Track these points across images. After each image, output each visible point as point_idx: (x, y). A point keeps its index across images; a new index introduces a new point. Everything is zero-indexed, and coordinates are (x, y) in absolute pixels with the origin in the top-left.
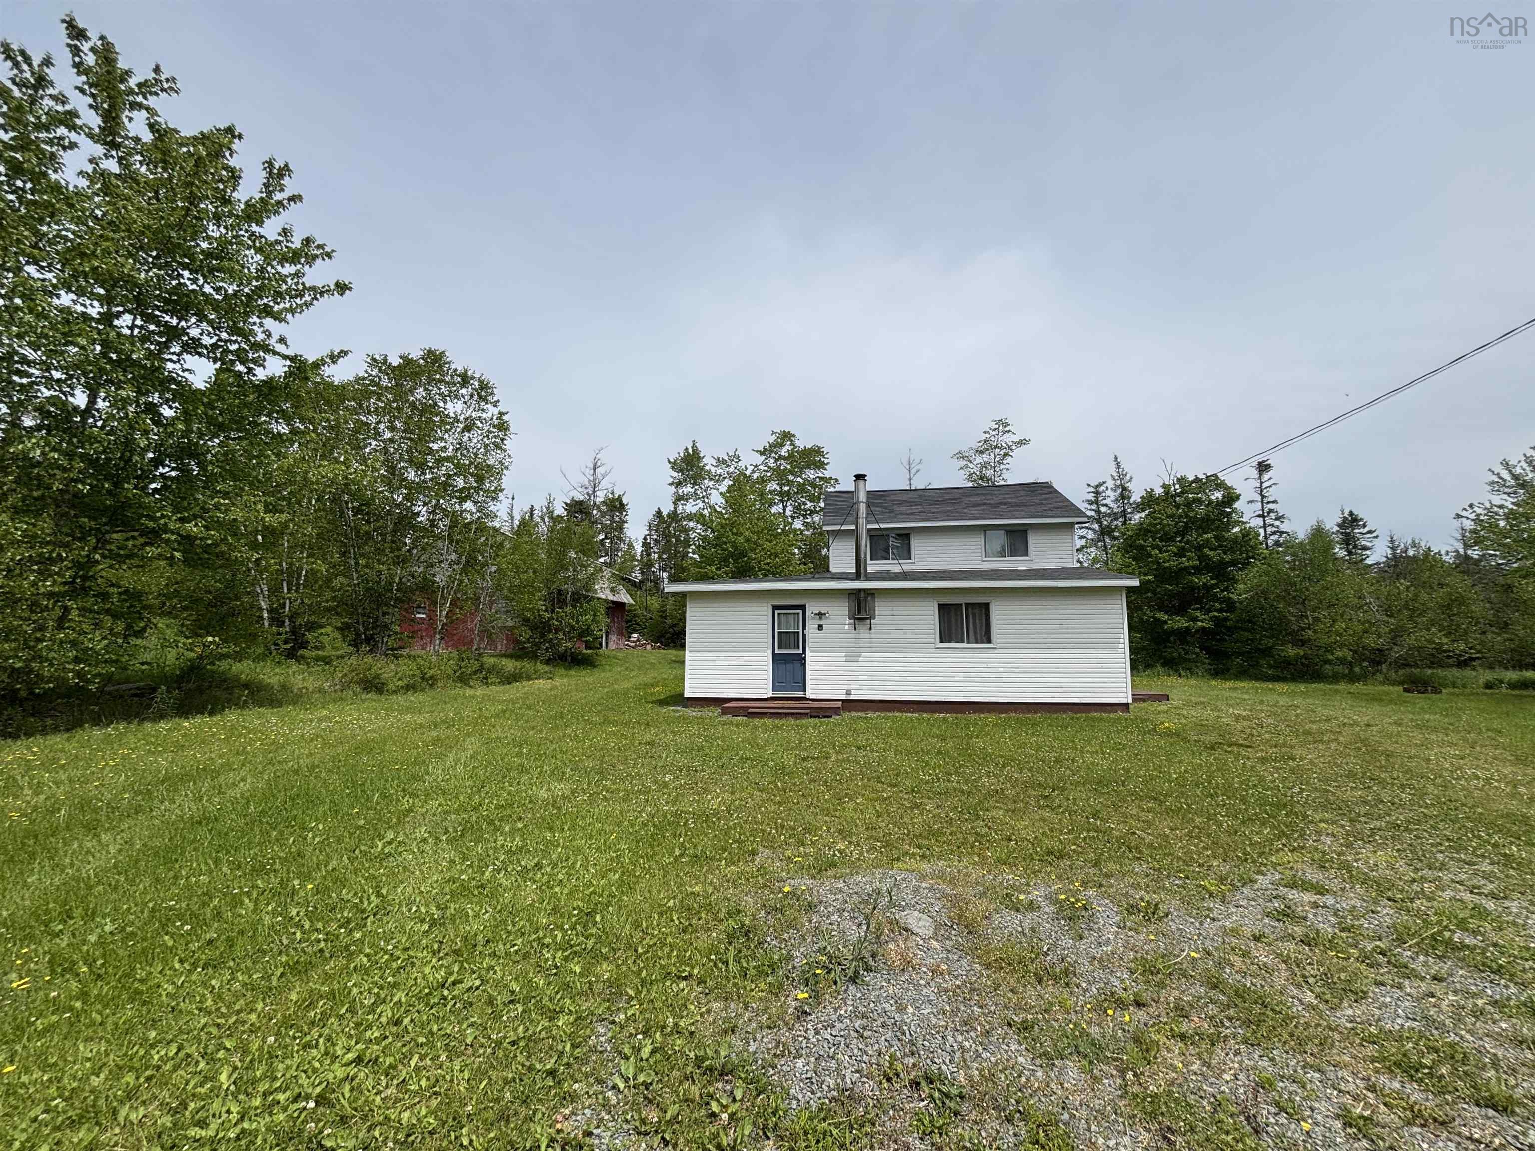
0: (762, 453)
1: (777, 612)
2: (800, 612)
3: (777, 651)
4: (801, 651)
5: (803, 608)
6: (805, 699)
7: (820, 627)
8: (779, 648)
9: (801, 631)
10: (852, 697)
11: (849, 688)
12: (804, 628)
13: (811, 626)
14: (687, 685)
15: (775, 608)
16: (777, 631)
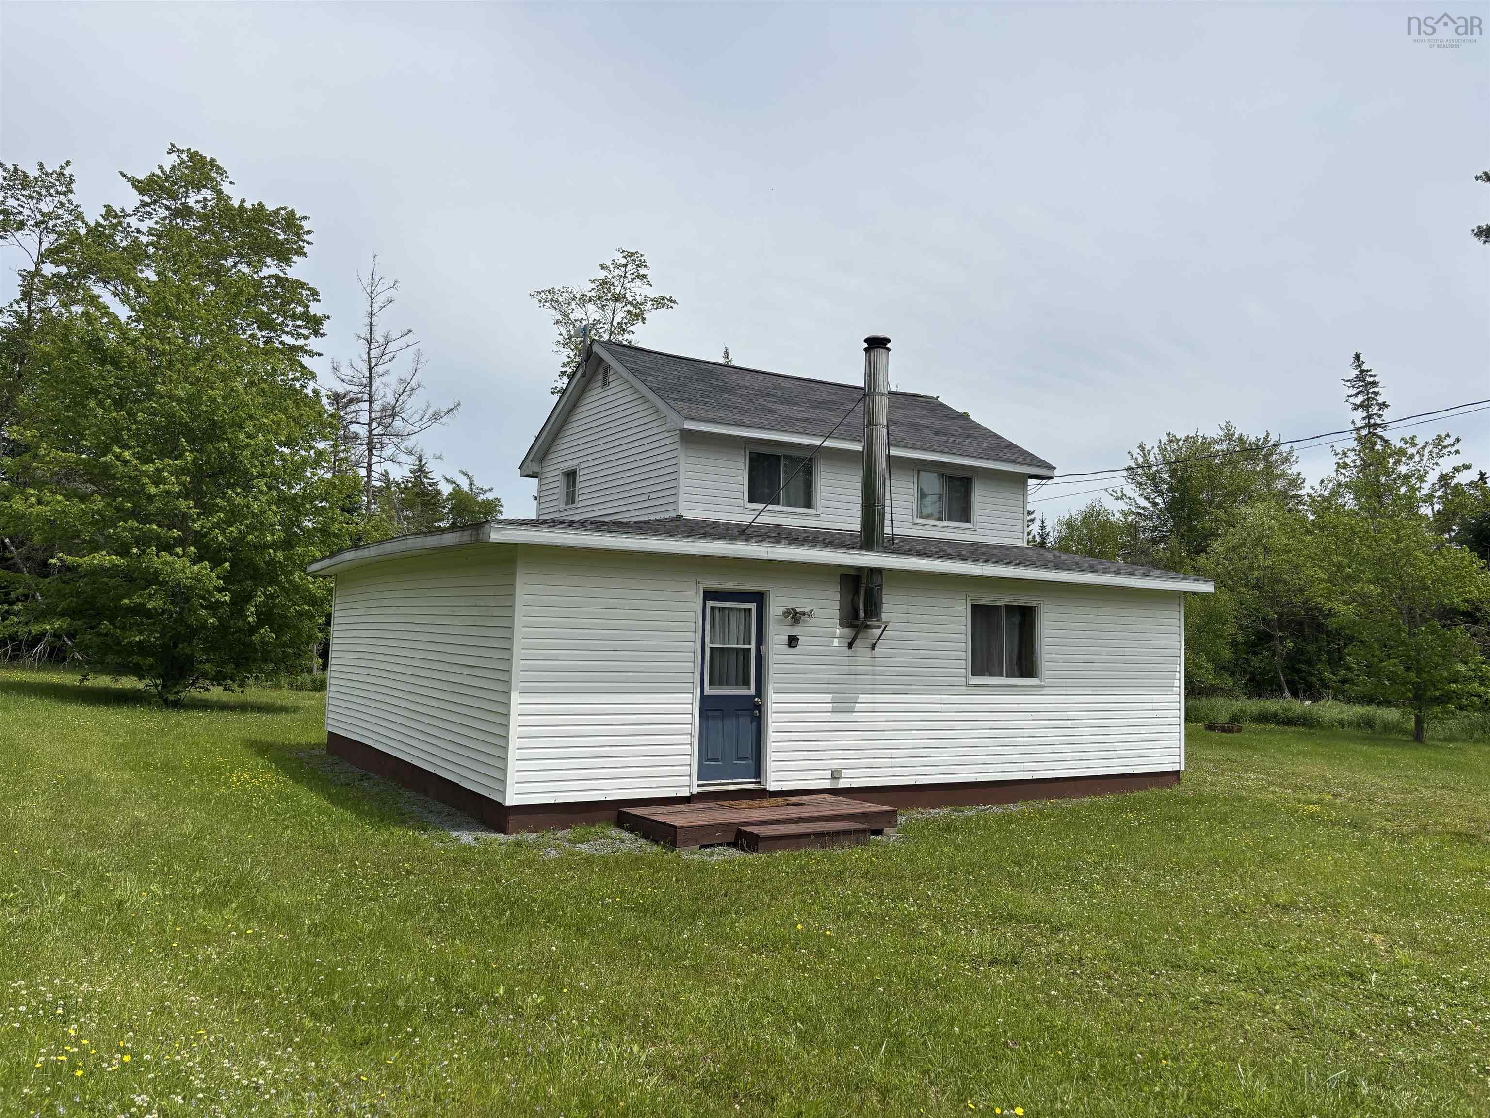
0: (140, 186)
1: (710, 604)
2: (753, 606)
3: (708, 691)
4: (752, 691)
5: (759, 598)
6: (762, 794)
7: (793, 641)
8: (711, 683)
9: (753, 646)
10: (843, 784)
11: (835, 765)
12: (760, 641)
13: (776, 637)
14: (512, 776)
15: (709, 595)
16: (708, 645)
